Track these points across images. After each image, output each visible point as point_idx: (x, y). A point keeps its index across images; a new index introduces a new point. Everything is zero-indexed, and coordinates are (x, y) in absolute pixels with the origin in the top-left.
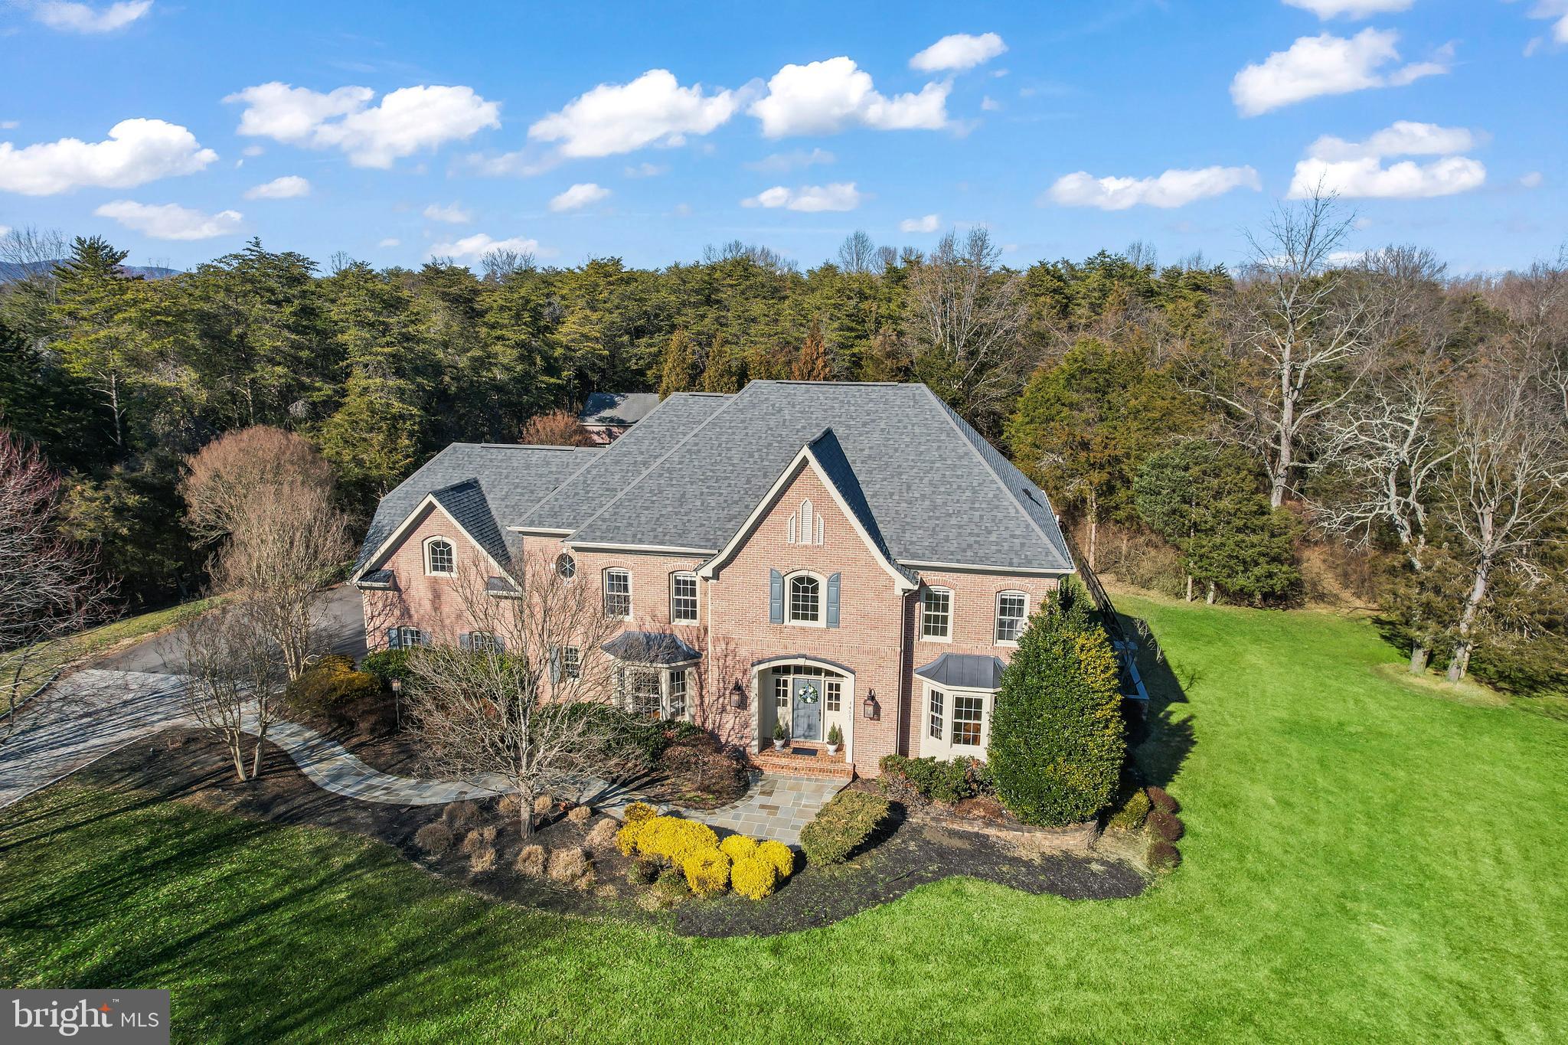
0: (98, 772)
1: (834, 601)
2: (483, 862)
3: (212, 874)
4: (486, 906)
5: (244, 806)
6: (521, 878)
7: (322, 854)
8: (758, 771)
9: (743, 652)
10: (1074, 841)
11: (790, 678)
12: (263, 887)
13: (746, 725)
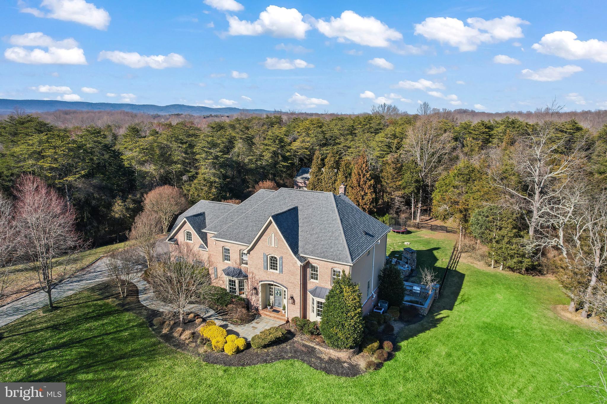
0: (93, 289)
1: (282, 265)
2: (165, 331)
3: (101, 322)
4: (160, 343)
5: (119, 304)
6: (173, 337)
7: (129, 321)
8: (260, 315)
9: (257, 278)
10: (343, 355)
11: (273, 287)
12: (110, 328)
13: (258, 300)
